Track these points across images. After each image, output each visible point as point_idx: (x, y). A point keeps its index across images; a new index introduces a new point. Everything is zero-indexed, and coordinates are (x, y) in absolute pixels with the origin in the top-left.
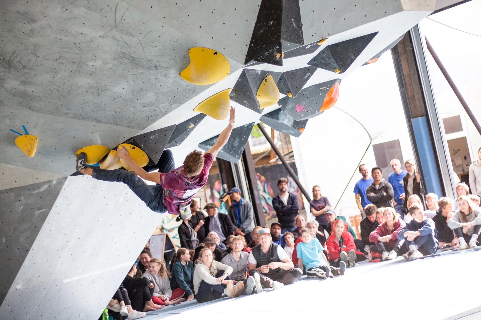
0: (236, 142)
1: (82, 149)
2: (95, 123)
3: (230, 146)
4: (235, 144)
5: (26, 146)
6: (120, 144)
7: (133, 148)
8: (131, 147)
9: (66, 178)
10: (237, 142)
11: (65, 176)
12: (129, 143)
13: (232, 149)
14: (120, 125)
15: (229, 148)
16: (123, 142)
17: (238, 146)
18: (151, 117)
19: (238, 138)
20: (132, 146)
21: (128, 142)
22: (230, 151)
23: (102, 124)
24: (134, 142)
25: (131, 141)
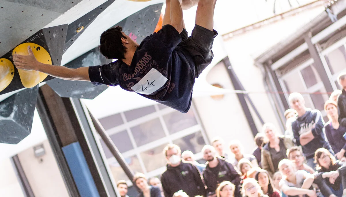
0: (25, 109)
2: (5, 3)
3: (20, 114)
4: (25, 110)
6: (17, 46)
7: (37, 49)
8: (34, 47)
10: (27, 108)
12: (32, 42)
13: (23, 118)
15: (19, 116)
16: (24, 40)
17: (28, 113)
19: (27, 104)
20: (37, 46)
21: (32, 40)
22: (22, 121)
23: (14, 3)
24: (41, 39)
25: (37, 37)
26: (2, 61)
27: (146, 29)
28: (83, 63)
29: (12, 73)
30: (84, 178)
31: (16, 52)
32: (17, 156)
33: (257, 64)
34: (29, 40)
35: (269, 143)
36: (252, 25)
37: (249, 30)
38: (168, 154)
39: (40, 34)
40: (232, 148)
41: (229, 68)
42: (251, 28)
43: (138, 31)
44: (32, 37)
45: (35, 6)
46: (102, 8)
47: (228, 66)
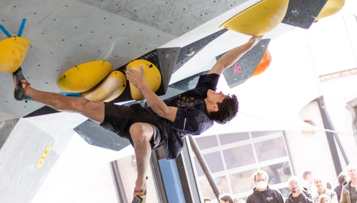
1: (76, 66)
2: (126, 21)
5: (13, 53)
6: (132, 61)
7: (150, 67)
8: (147, 65)
9: (17, 120)
11: (17, 118)
12: (146, 60)
14: (157, 26)
18: (206, 14)
20: (150, 63)
21: (146, 57)
23: (135, 22)
24: (154, 58)
25: (151, 55)
26: (116, 73)
27: (251, 61)
28: (189, 85)
29: (124, 86)
30: (175, 191)
31: (130, 67)
32: (116, 161)
33: (349, 107)
34: (143, 57)
35: (350, 183)
36: (349, 70)
37: (346, 75)
38: (257, 179)
39: (155, 53)
40: (316, 182)
41: (323, 107)
42: (348, 73)
43: (244, 63)
44: (146, 55)
45: (153, 27)
46: (213, 37)
47: (322, 105)
